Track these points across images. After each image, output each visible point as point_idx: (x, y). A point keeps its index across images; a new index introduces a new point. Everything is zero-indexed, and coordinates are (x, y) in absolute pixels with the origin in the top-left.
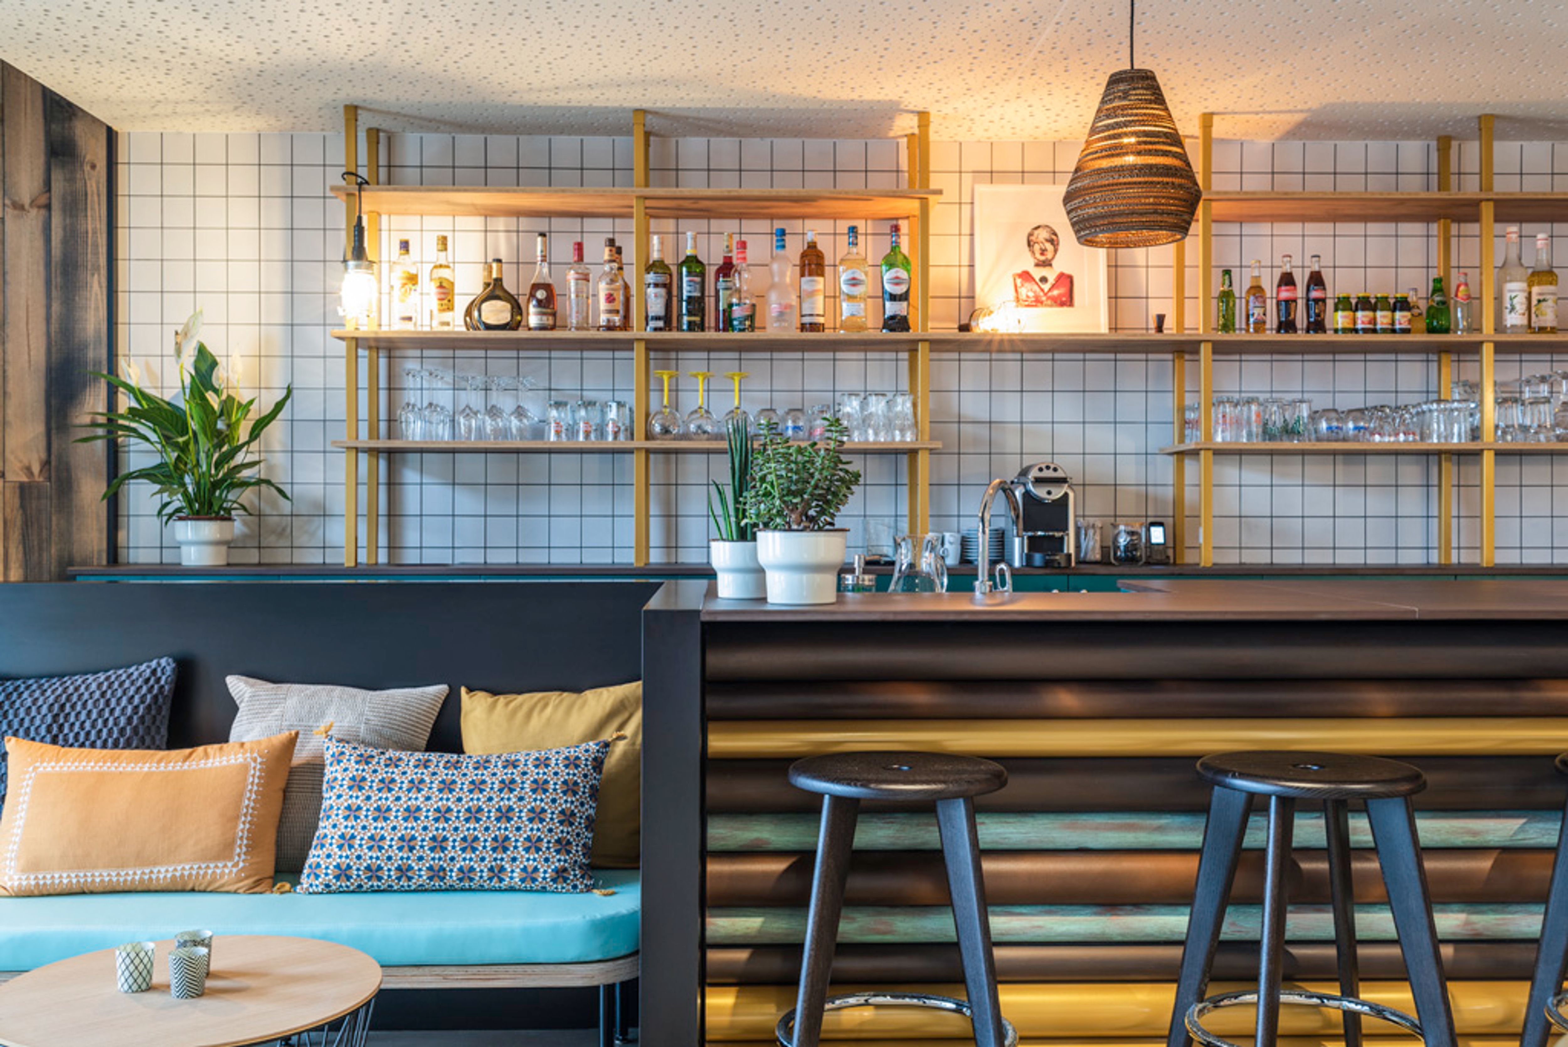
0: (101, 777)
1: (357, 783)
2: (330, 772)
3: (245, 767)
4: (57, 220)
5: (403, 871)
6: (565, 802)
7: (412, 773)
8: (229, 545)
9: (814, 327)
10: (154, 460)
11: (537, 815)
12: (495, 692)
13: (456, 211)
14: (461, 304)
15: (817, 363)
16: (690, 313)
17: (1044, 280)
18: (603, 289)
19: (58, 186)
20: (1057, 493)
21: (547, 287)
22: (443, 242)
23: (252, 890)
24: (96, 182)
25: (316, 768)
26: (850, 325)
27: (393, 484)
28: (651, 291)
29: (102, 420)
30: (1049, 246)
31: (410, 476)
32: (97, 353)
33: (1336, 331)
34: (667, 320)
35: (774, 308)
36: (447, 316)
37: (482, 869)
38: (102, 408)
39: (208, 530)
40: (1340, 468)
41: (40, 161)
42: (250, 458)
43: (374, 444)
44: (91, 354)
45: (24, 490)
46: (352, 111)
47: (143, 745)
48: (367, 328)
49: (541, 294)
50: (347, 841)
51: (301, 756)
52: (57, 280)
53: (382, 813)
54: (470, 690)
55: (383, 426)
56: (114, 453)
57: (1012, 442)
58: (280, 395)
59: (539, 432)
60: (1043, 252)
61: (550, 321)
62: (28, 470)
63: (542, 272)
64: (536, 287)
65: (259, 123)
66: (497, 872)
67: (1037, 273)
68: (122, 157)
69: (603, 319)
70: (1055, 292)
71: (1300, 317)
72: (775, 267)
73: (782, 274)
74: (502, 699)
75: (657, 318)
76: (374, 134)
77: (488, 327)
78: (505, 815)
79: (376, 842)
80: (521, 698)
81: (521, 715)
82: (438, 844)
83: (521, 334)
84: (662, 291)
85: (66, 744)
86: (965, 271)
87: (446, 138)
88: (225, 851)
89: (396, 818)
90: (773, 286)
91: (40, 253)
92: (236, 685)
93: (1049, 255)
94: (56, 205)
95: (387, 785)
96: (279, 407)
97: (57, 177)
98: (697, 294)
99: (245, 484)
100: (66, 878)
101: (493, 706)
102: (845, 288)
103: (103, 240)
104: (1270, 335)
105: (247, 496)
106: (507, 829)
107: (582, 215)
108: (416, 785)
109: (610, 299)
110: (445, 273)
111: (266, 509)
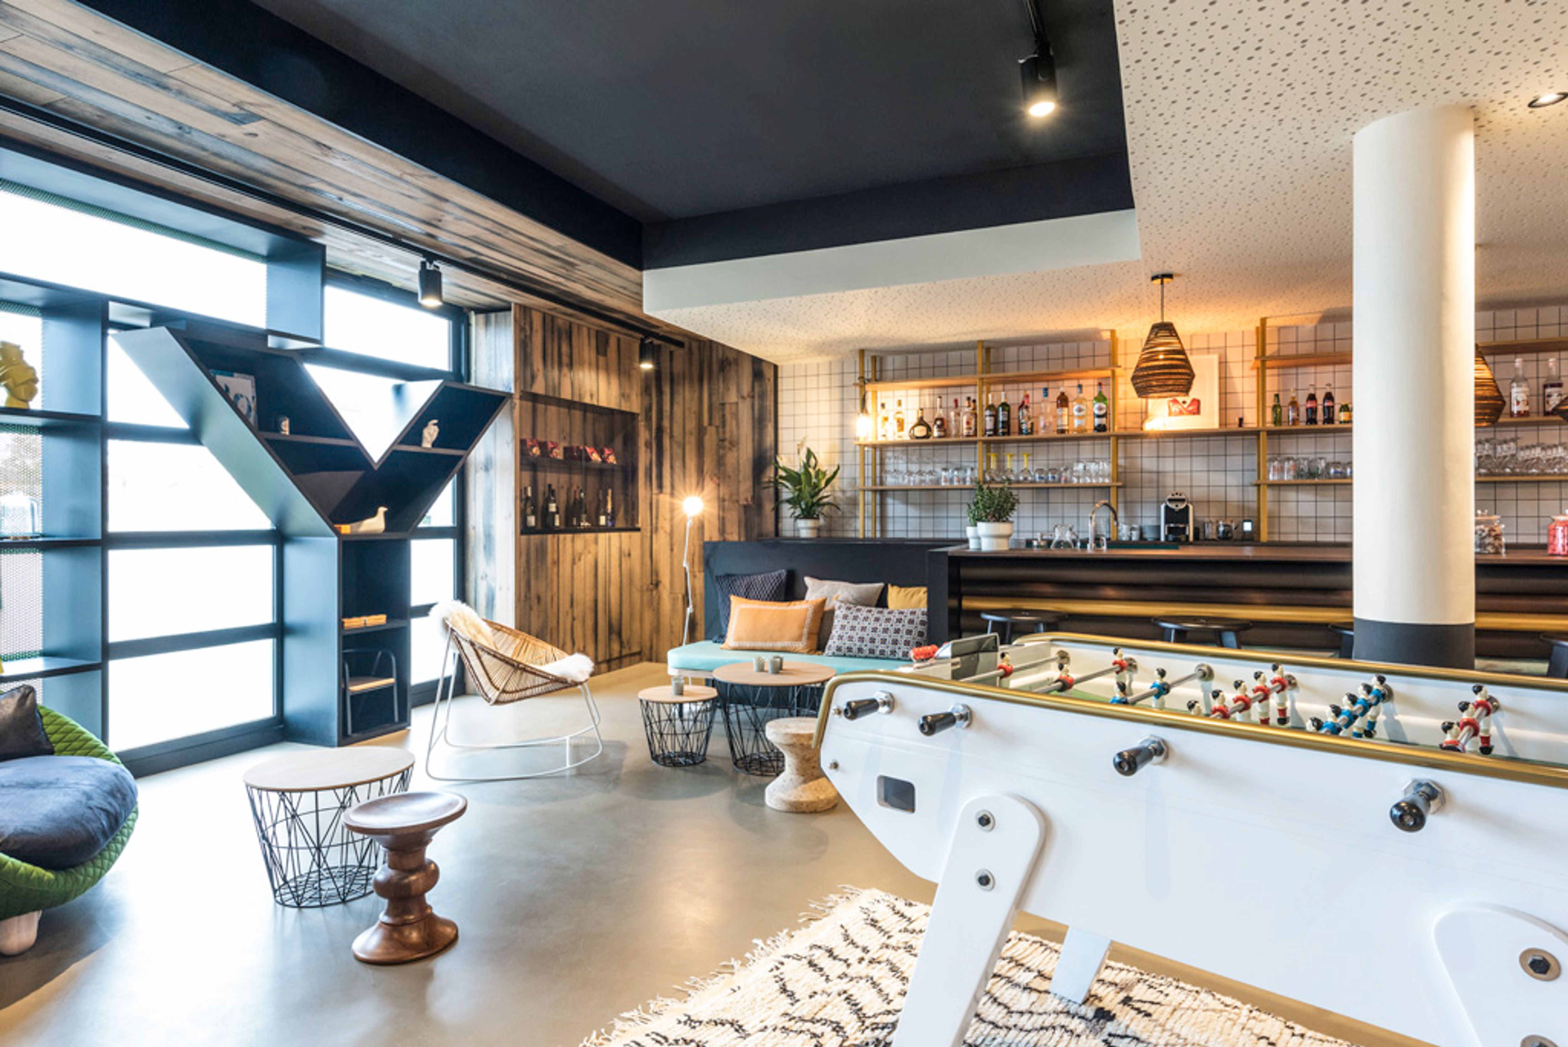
0: (760, 611)
1: (845, 617)
2: (837, 612)
3: (807, 610)
4: (756, 403)
5: (860, 650)
6: (920, 628)
7: (865, 614)
8: (819, 529)
9: (1063, 431)
10: (790, 496)
11: (909, 632)
12: (901, 586)
13: (907, 388)
14: (908, 426)
15: (1069, 447)
16: (1003, 427)
17: (1184, 402)
18: (965, 419)
19: (757, 389)
20: (1182, 506)
21: (941, 419)
22: (900, 403)
23: (809, 653)
24: (770, 386)
25: (832, 612)
26: (1081, 430)
27: (883, 504)
28: (988, 419)
29: (772, 480)
31: (890, 501)
32: (770, 453)
33: (1341, 422)
34: (995, 431)
35: (1042, 424)
36: (901, 433)
37: (888, 651)
38: (772, 475)
39: (810, 523)
40: (1338, 492)
41: (750, 379)
42: (825, 494)
43: (874, 488)
44: (768, 454)
45: (746, 507)
46: (862, 352)
47: (775, 600)
48: (871, 440)
49: (939, 423)
50: (841, 637)
51: (827, 607)
52: (757, 425)
53: (853, 628)
54: (892, 585)
55: (878, 480)
56: (777, 493)
57: (1169, 481)
58: (835, 468)
59: (938, 481)
61: (942, 434)
62: (747, 500)
63: (940, 413)
64: (937, 419)
65: (829, 358)
66: (893, 652)
67: (1181, 399)
68: (780, 375)
69: (965, 432)
70: (1190, 408)
71: (1320, 416)
72: (1043, 405)
73: (1046, 408)
74: (903, 589)
75: (990, 430)
76: (874, 359)
77: (917, 438)
78: (897, 631)
79: (851, 638)
80: (910, 589)
81: (910, 595)
82: (873, 640)
83: (930, 440)
84: (992, 418)
85: (750, 598)
87: (904, 357)
88: (799, 638)
89: (858, 630)
90: (1041, 414)
91: (750, 416)
92: (808, 580)
94: (756, 396)
95: (855, 618)
96: (835, 473)
97: (756, 385)
98: (1006, 419)
99: (824, 504)
100: (748, 644)
101: (899, 592)
102: (1076, 413)
103: (772, 409)
104: (1302, 425)
105: (826, 509)
106: (898, 637)
107: (961, 386)
108: (866, 619)
109: (968, 423)
110: (899, 416)
111: (834, 515)
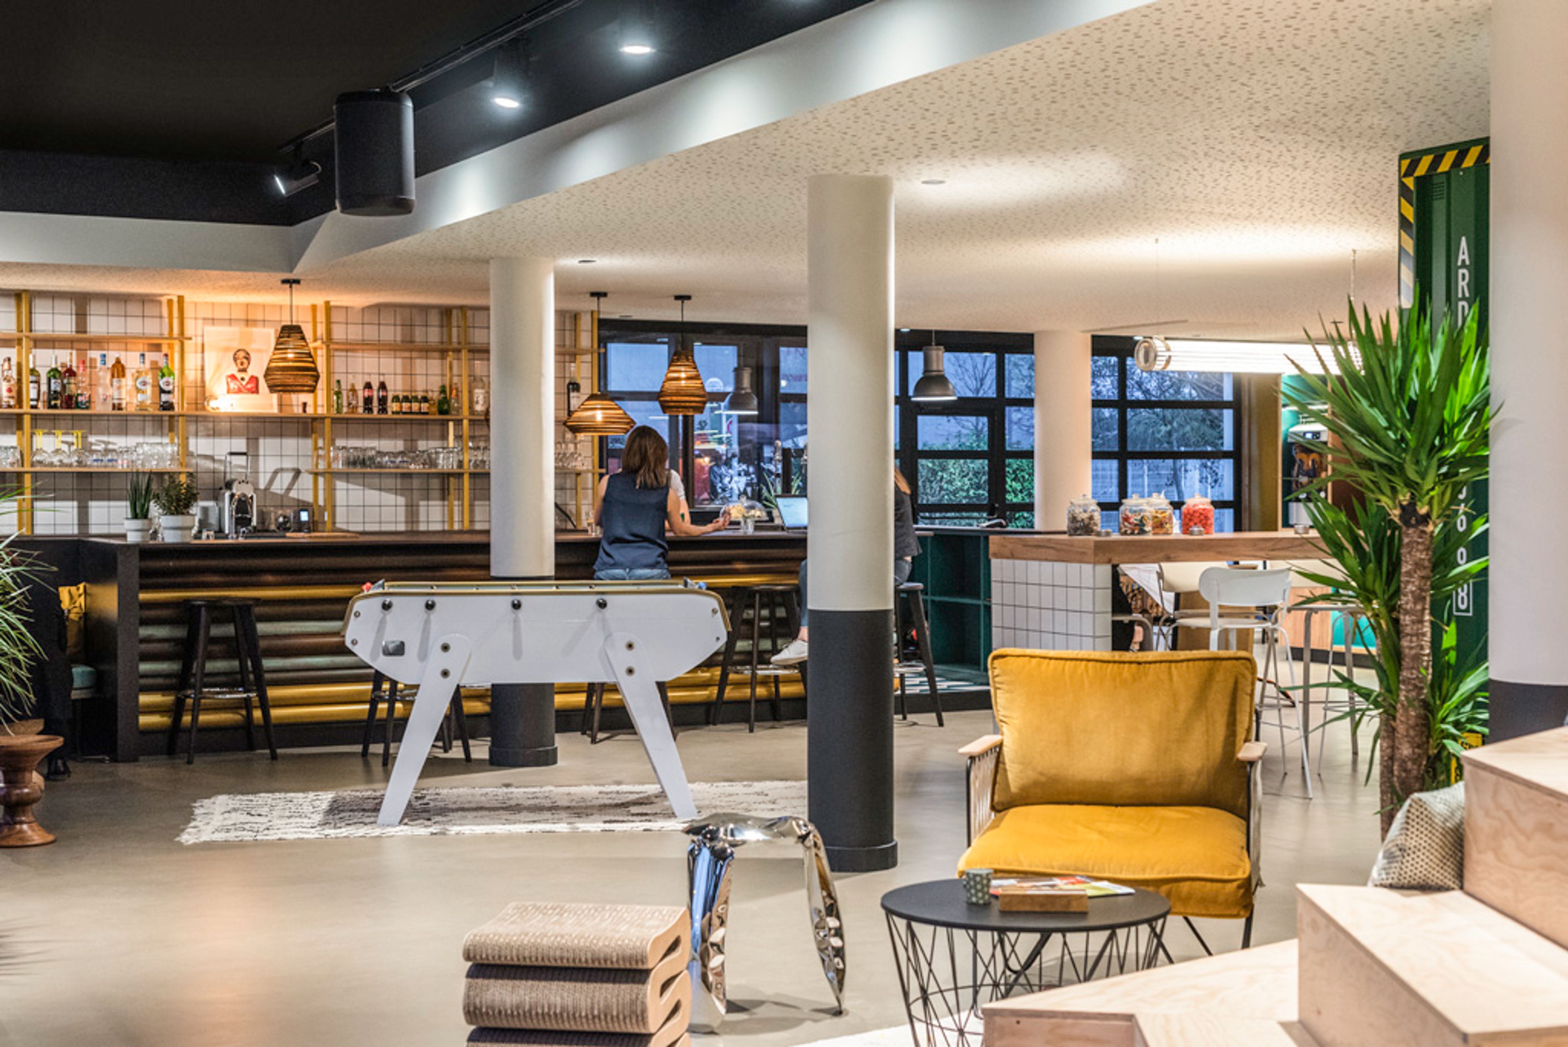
9: (120, 407)
17: (243, 379)
18: (5, 385)
28: (31, 386)
30: (245, 361)
33: (393, 413)
35: (101, 397)
60: (242, 364)
67: (239, 375)
70: (248, 386)
71: (375, 405)
72: (101, 374)
73: (105, 378)
75: (33, 400)
84: (36, 385)
86: (199, 372)
90: (100, 385)
93: (245, 366)
104: (360, 415)
109: (9, 390)
